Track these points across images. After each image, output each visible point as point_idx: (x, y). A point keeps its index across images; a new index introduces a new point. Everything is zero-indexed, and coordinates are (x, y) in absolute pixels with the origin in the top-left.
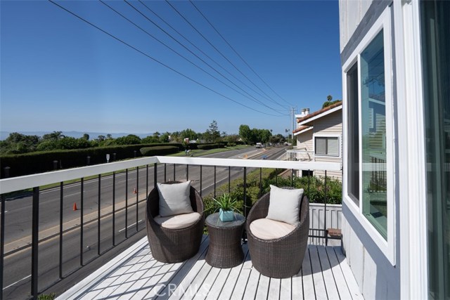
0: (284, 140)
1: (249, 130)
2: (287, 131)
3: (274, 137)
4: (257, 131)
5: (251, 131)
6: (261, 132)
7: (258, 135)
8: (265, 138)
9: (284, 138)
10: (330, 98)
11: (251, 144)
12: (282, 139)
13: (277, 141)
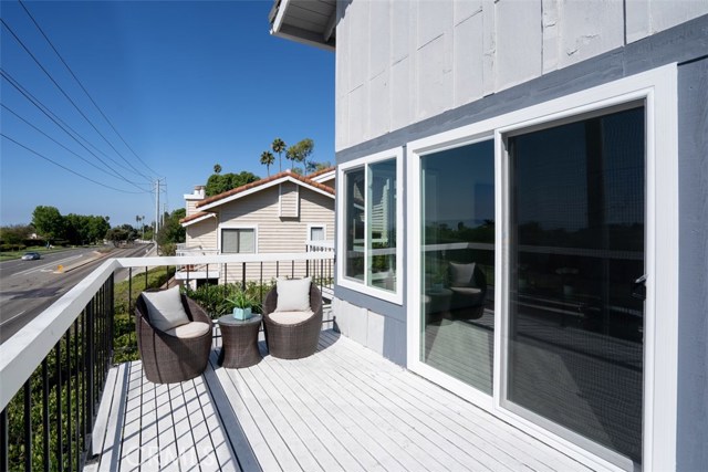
0: (136, 235)
1: (60, 217)
2: (138, 219)
3: (116, 231)
4: (77, 218)
5: (64, 219)
6: (87, 221)
7: (80, 228)
8: (96, 231)
9: (136, 231)
10: (217, 168)
11: (64, 245)
12: (132, 233)
13: (124, 237)
